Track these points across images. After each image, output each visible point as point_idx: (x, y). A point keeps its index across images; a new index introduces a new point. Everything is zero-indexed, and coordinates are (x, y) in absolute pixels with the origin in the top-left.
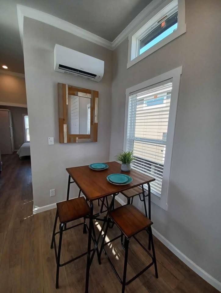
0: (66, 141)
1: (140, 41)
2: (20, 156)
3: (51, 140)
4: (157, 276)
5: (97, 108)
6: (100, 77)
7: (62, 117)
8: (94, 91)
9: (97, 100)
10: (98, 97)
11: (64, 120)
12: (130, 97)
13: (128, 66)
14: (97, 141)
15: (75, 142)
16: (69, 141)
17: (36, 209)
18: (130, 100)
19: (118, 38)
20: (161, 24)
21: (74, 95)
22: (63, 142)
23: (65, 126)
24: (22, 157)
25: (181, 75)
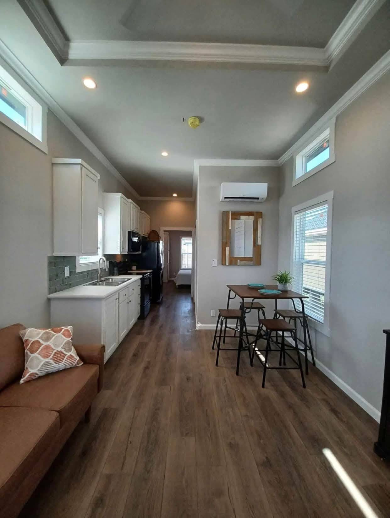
0: (227, 263)
1: (307, 157)
2: (177, 285)
3: (215, 262)
4: (304, 386)
5: (261, 229)
6: (263, 198)
7: (225, 241)
8: (257, 212)
9: (260, 220)
10: (262, 218)
11: (226, 243)
12: (296, 216)
13: (294, 184)
14: (260, 265)
15: (236, 264)
16: (231, 264)
17: (199, 325)
18: (295, 219)
19: (283, 157)
20: (323, 144)
21: (237, 219)
22: (225, 265)
23: (227, 249)
24: (179, 286)
25: (333, 198)
